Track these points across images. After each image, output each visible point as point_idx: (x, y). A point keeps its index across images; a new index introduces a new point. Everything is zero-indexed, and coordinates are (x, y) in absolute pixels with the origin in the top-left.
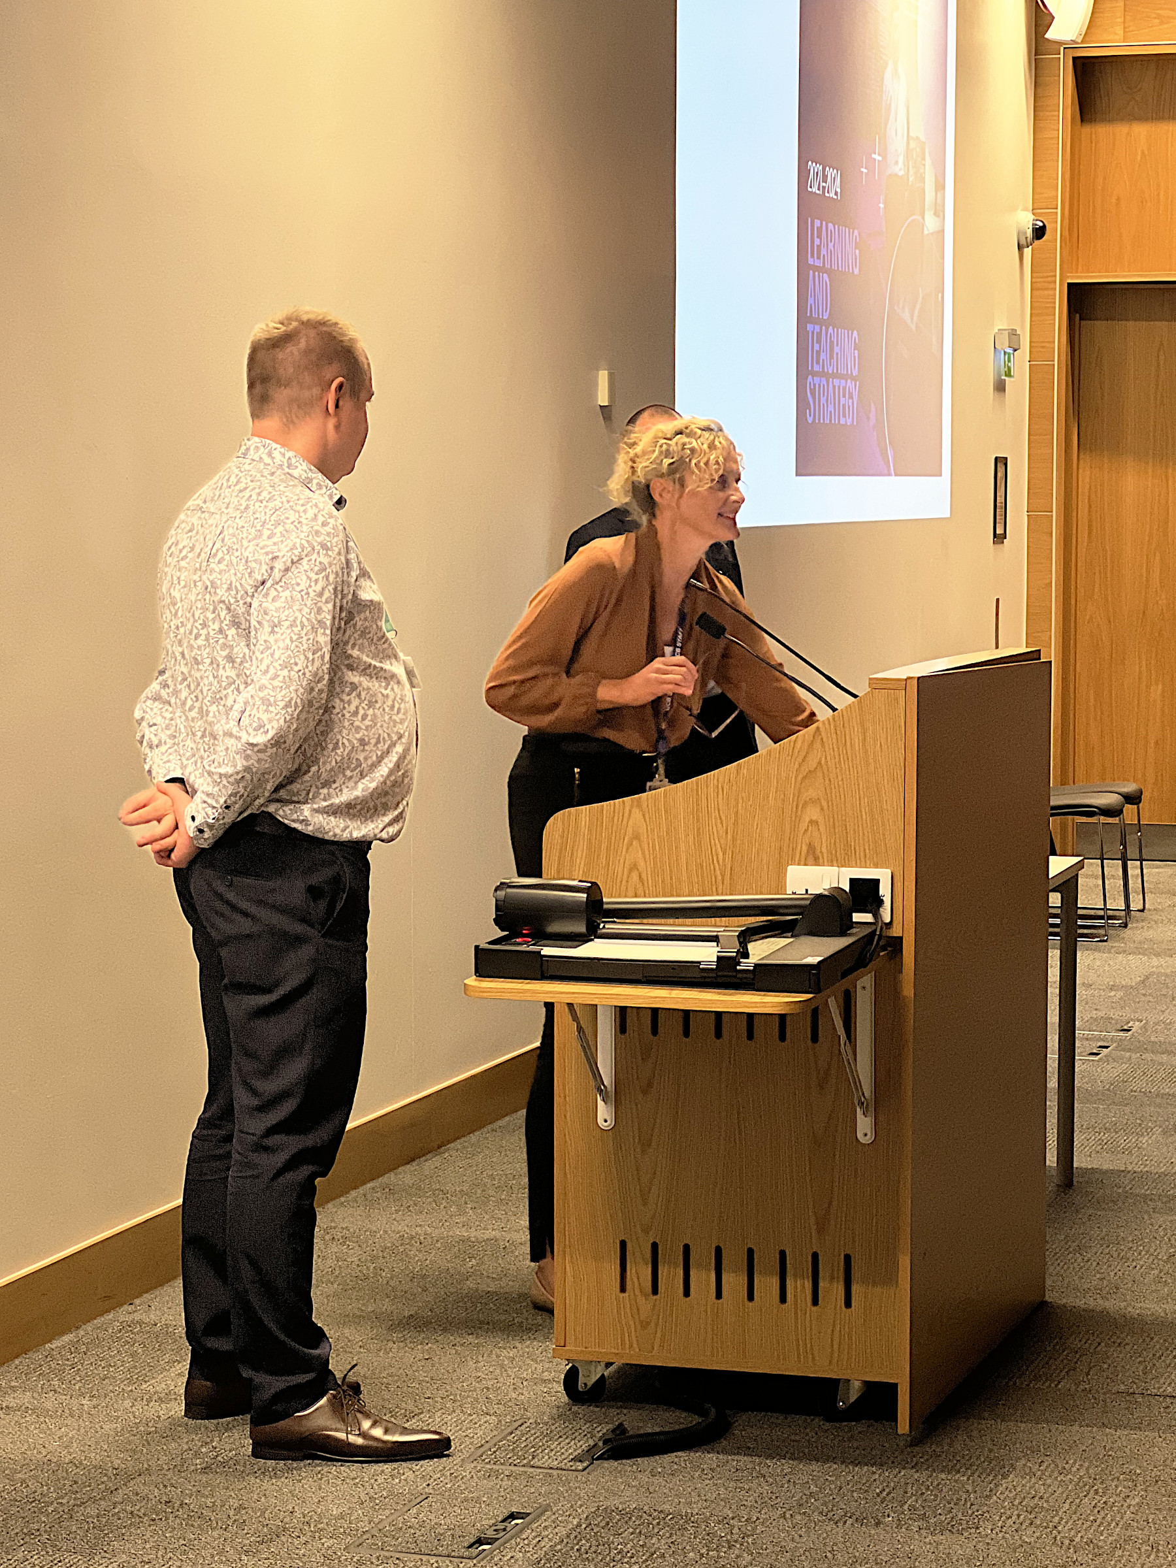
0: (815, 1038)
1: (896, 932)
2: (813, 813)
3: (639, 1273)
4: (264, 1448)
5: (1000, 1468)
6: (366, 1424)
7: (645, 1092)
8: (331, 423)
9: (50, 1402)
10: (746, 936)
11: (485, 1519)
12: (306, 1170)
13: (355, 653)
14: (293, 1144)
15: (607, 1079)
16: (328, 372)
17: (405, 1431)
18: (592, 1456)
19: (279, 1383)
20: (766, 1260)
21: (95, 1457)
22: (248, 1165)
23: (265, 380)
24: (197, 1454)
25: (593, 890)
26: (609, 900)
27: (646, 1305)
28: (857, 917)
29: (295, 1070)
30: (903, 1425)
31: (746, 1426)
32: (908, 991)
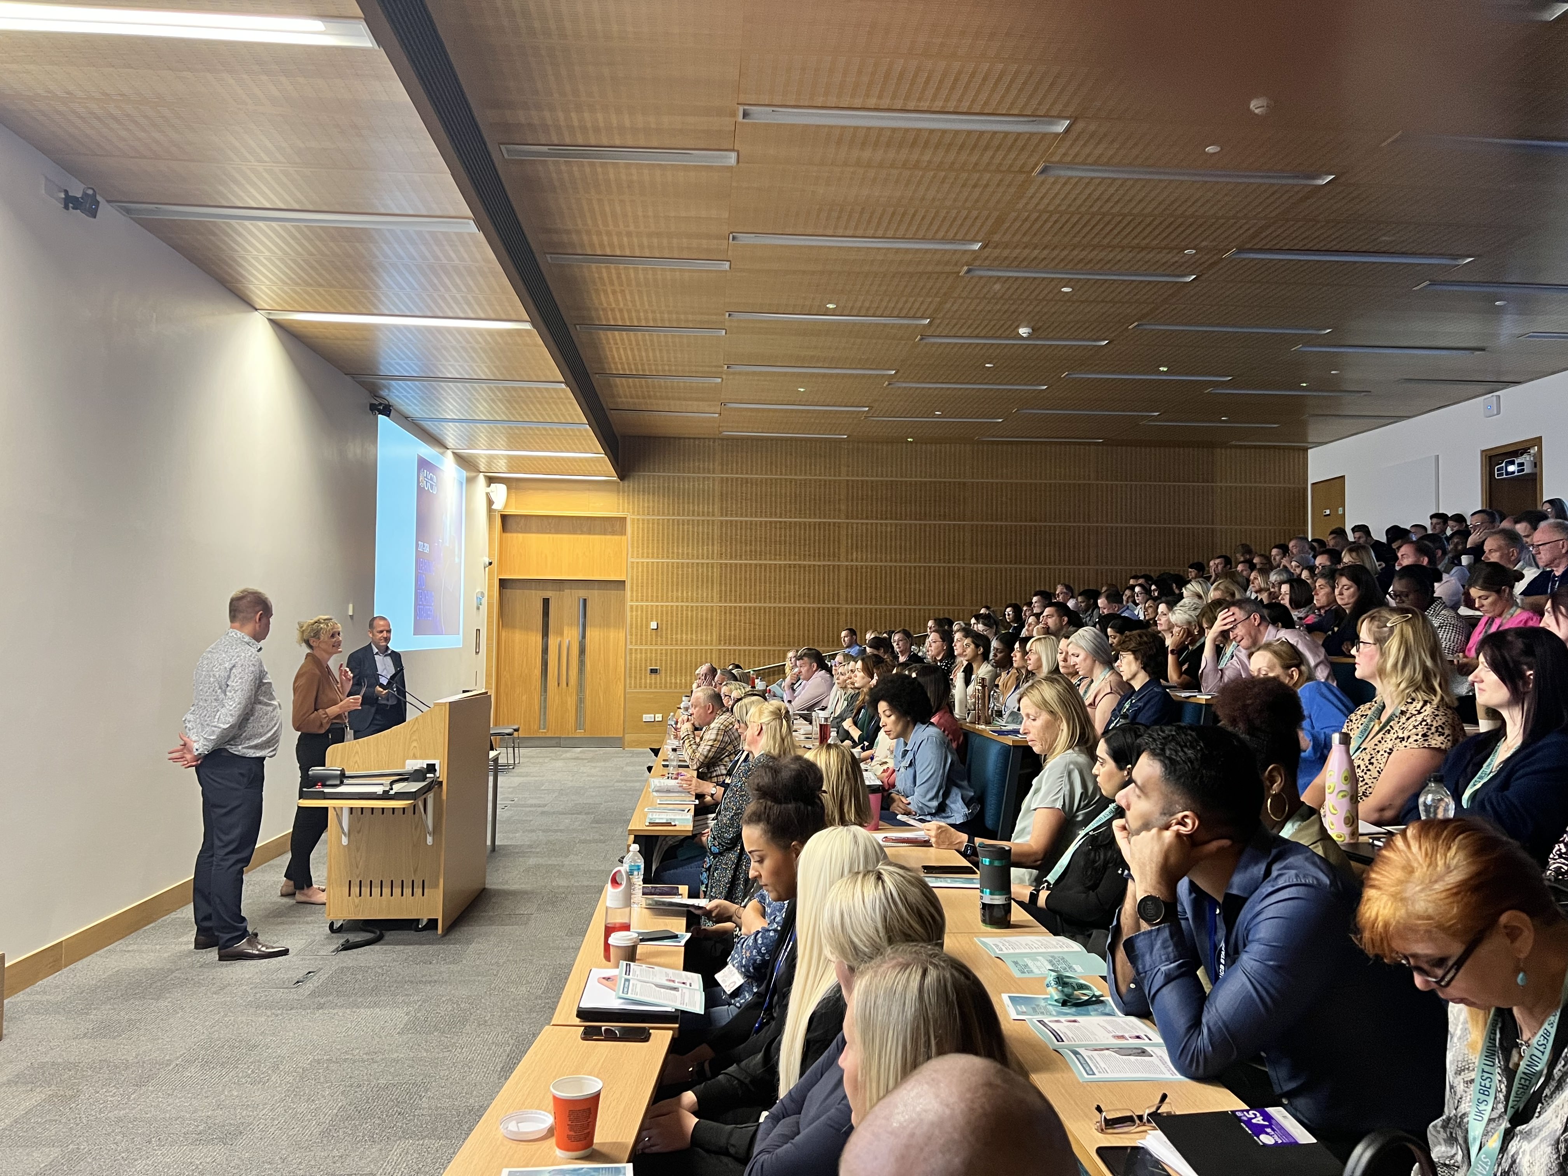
0: (414, 813)
1: (440, 780)
2: (415, 744)
3: (355, 890)
4: (223, 957)
5: (469, 942)
6: (260, 947)
7: (359, 832)
8: (257, 626)
9: (145, 947)
10: (392, 783)
11: (300, 975)
12: (239, 866)
13: (262, 698)
14: (235, 857)
15: (346, 830)
16: (257, 608)
17: (273, 948)
18: (337, 950)
19: (229, 936)
20: (397, 883)
21: (160, 966)
22: (218, 865)
23: (235, 611)
24: (198, 962)
25: (343, 771)
26: (347, 773)
27: (357, 900)
28: (428, 775)
29: (236, 832)
30: (440, 931)
31: (389, 935)
32: (444, 797)
